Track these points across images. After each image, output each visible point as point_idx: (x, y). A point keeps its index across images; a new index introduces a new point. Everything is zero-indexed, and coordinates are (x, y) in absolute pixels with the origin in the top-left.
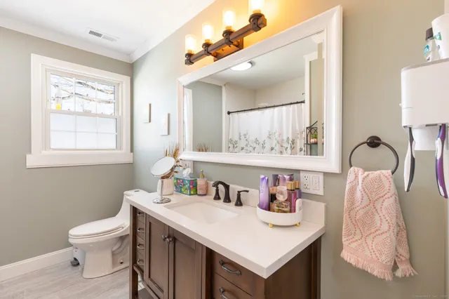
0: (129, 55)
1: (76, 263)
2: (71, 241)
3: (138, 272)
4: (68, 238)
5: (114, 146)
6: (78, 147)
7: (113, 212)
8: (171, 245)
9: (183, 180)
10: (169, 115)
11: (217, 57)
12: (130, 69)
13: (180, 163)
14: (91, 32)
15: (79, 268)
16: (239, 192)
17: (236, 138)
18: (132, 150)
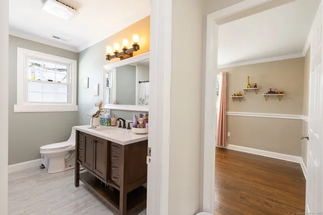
0: (76, 48)
1: (43, 167)
2: (41, 152)
3: (80, 163)
4: (40, 151)
5: (66, 101)
6: (44, 101)
7: (66, 138)
8: (95, 144)
9: (104, 119)
10: (99, 85)
11: (122, 58)
12: (77, 56)
13: (103, 110)
14: (54, 37)
15: (45, 169)
16: (129, 123)
17: (143, 98)
18: (77, 103)
